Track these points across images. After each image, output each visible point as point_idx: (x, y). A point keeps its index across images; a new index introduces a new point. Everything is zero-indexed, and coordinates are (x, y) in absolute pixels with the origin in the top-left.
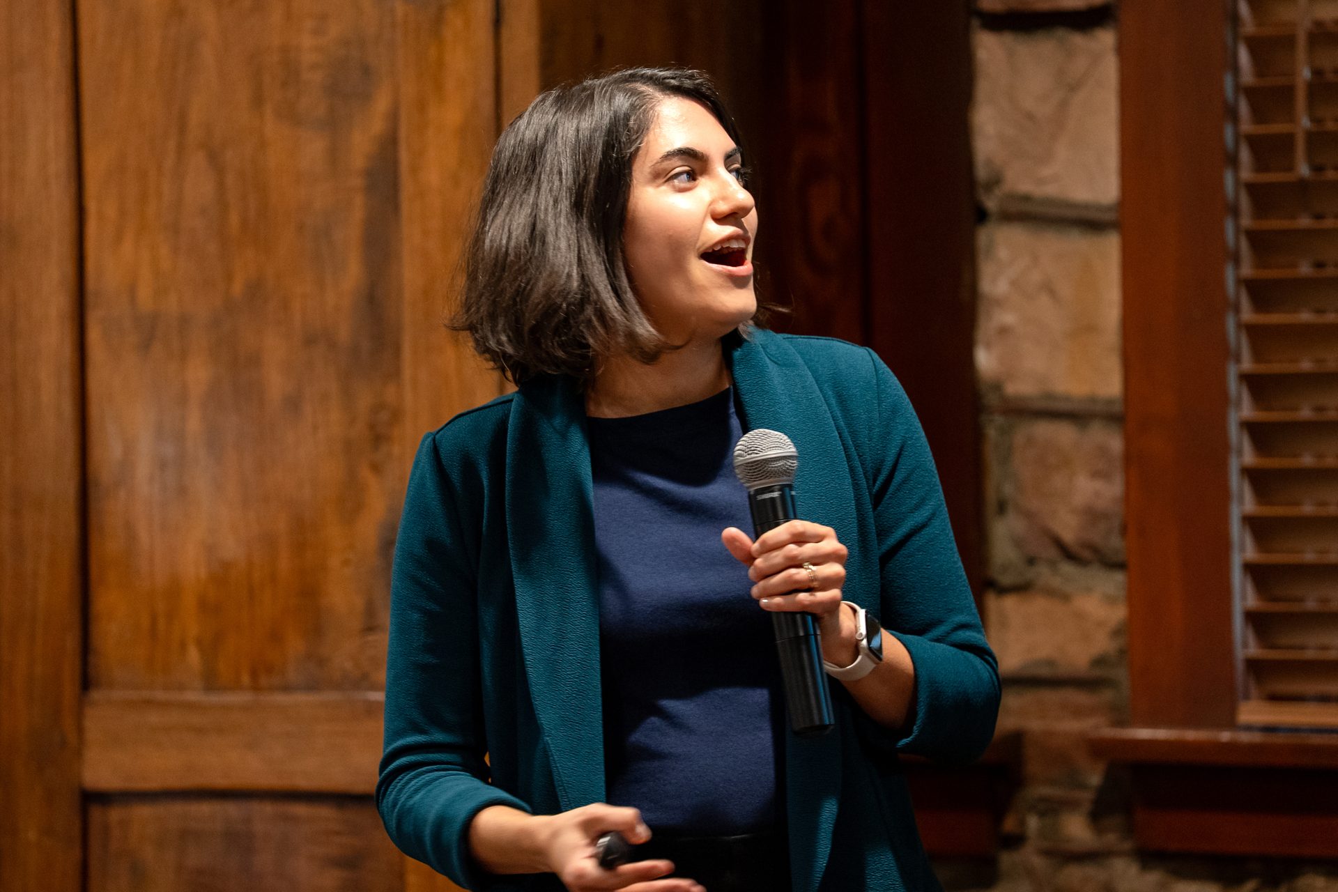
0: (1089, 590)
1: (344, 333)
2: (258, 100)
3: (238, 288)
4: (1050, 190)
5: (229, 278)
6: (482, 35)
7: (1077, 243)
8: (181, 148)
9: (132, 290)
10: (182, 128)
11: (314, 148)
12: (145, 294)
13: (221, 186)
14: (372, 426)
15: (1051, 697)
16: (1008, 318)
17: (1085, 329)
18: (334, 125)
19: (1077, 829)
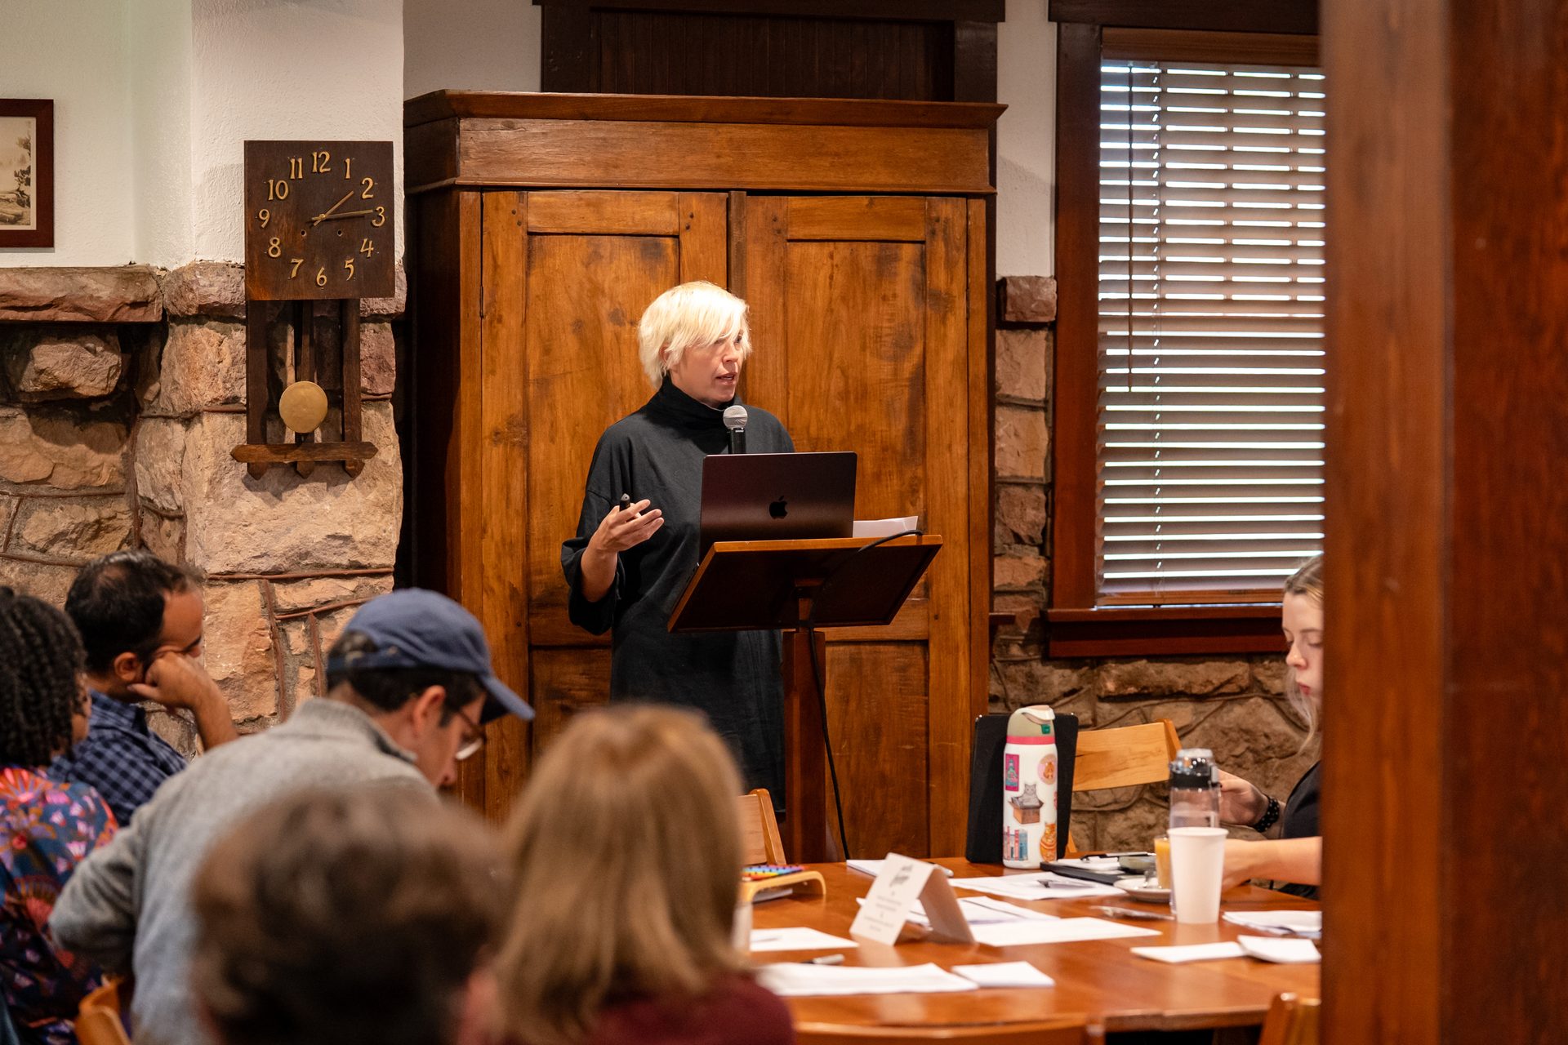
0: (1028, 555)
1: (899, 447)
2: (864, 348)
3: (853, 428)
4: (1016, 394)
5: (849, 424)
6: (962, 324)
7: (1028, 415)
8: (829, 368)
9: (808, 428)
10: (831, 359)
11: (887, 368)
12: (813, 430)
13: (847, 383)
14: (911, 486)
15: (1009, 598)
16: (1003, 445)
17: (1032, 449)
18: (896, 358)
19: (1015, 651)
